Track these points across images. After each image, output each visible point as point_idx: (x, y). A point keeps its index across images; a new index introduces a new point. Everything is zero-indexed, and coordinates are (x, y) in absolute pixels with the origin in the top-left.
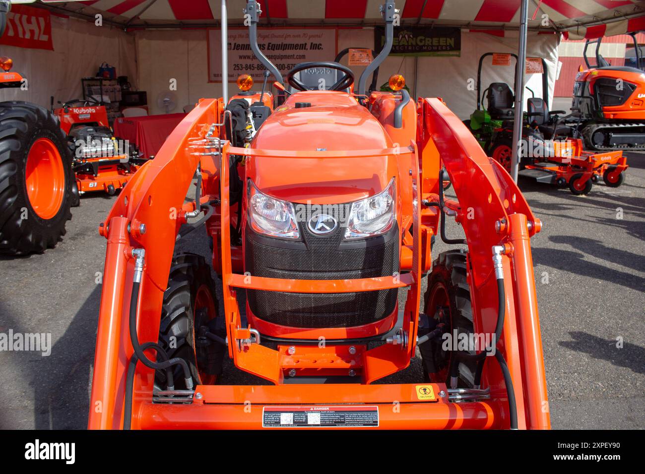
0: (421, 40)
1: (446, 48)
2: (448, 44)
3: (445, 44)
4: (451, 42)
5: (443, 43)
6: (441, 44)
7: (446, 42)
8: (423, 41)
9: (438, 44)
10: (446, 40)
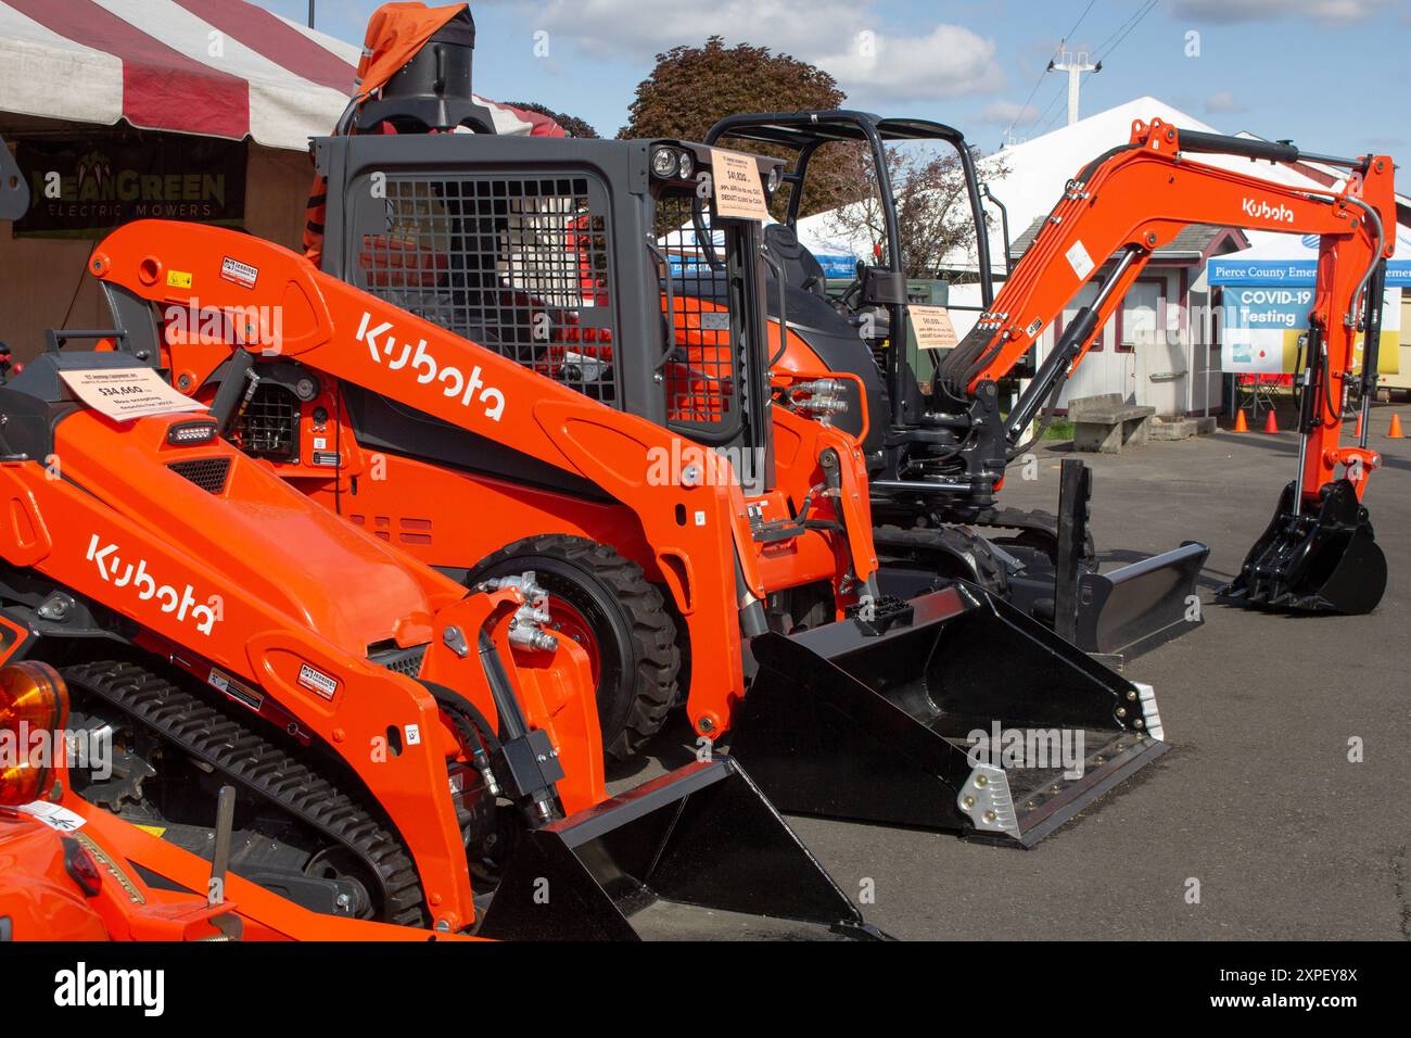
0: (128, 184)
1: (201, 210)
2: (206, 197)
3: (196, 196)
4: (216, 188)
5: (192, 192)
6: (188, 196)
7: (200, 191)
8: (134, 187)
9: (176, 197)
10: (201, 183)
